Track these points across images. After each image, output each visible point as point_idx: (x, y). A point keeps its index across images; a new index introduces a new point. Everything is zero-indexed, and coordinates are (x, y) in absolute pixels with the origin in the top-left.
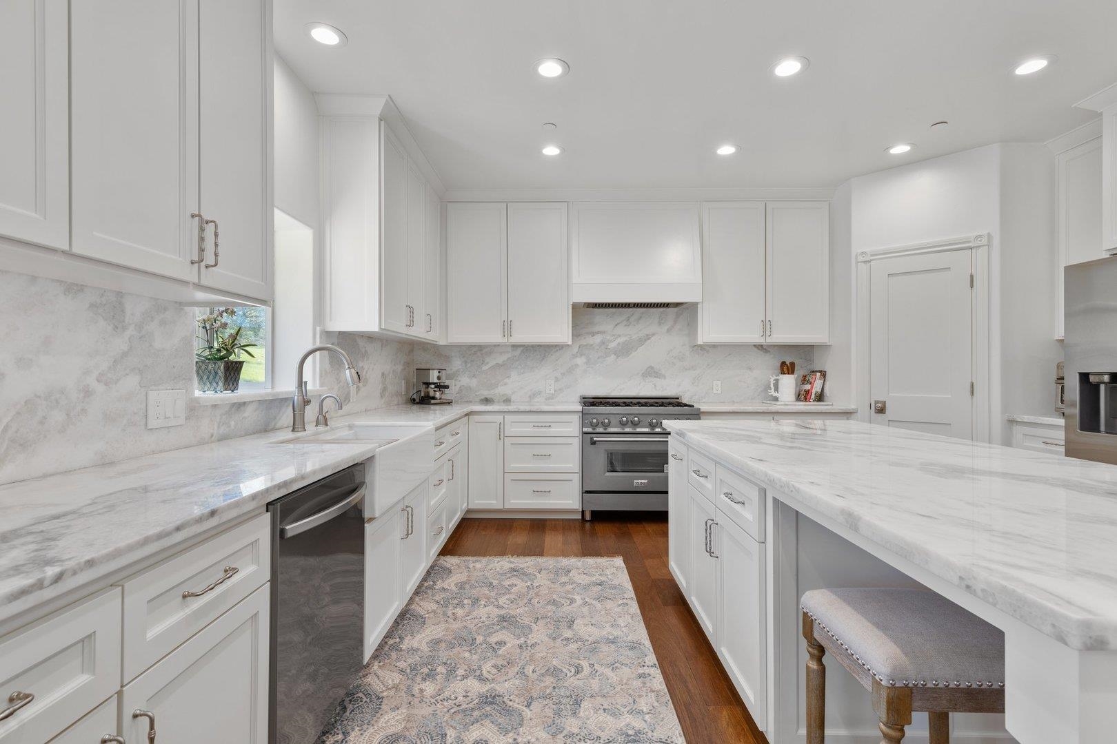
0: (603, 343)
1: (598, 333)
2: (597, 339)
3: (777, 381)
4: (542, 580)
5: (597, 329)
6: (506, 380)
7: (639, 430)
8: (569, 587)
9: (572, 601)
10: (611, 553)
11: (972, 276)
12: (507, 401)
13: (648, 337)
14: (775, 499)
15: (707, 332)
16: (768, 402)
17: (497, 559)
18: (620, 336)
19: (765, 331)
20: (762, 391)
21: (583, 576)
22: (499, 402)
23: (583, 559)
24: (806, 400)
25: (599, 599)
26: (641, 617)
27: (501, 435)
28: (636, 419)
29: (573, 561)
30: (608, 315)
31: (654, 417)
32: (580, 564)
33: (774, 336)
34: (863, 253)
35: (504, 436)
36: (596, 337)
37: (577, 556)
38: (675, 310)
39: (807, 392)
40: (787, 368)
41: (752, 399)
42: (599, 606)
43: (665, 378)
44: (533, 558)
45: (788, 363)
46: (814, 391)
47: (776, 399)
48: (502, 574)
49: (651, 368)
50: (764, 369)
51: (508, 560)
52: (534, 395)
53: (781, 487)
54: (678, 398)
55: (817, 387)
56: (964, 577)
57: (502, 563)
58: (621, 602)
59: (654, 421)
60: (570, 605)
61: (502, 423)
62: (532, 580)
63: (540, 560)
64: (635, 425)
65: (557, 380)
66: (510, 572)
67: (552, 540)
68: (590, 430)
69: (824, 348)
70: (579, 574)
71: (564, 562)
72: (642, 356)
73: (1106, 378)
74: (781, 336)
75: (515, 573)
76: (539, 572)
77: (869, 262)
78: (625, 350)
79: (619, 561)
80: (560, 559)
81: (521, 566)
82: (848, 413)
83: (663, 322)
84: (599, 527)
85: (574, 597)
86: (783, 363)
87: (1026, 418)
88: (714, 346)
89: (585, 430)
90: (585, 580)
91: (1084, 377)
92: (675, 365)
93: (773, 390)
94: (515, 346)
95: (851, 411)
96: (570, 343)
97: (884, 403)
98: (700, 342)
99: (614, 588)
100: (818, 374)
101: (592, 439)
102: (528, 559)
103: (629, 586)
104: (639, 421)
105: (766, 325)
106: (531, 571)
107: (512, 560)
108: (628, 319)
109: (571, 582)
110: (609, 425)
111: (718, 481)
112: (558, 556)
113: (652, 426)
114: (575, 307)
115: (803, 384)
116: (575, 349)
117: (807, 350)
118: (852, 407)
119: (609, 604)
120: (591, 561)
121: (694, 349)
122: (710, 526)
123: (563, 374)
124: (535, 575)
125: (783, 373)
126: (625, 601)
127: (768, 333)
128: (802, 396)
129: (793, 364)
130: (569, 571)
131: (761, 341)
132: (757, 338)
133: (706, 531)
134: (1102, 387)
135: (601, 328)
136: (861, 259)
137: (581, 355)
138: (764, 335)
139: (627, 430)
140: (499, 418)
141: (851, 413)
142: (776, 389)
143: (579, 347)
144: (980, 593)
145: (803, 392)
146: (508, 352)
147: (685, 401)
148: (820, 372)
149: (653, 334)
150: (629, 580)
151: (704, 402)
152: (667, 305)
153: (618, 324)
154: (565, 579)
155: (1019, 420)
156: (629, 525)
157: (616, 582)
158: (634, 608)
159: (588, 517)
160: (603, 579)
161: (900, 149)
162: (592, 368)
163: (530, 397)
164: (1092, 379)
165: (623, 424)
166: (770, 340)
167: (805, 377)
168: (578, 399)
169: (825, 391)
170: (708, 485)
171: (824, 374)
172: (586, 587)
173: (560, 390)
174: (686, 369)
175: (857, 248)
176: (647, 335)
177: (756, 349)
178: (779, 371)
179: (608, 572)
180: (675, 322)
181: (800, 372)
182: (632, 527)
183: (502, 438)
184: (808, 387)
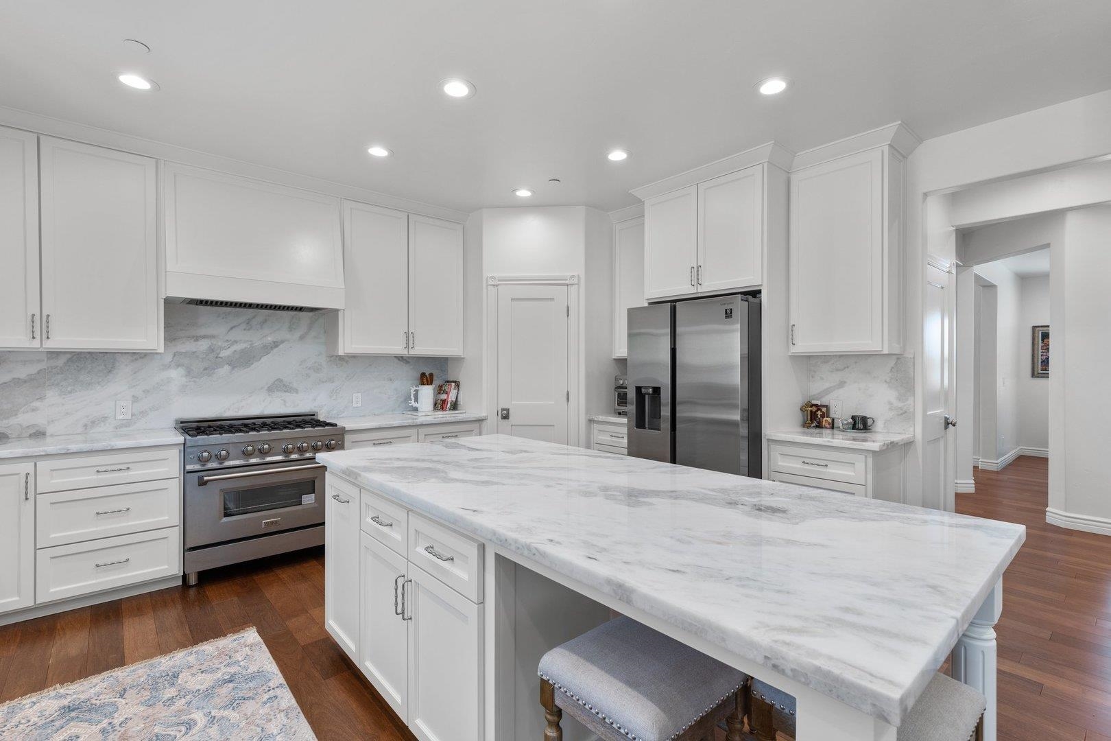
0: (211, 350)
1: (204, 337)
2: (203, 345)
3: (417, 391)
4: (129, 708)
5: (202, 332)
6: (37, 404)
7: (269, 459)
8: (180, 703)
9: (190, 725)
10: (236, 626)
11: (568, 307)
12: (39, 434)
13: (276, 345)
14: (498, 556)
15: (349, 343)
16: (409, 413)
17: (27, 701)
18: (236, 342)
19: (408, 344)
20: (402, 402)
21: (200, 677)
22: (19, 438)
23: (195, 649)
24: (442, 409)
25: (232, 704)
26: (299, 710)
27: (29, 491)
28: (266, 446)
29: (180, 657)
30: (219, 316)
31: (290, 441)
32: (192, 659)
33: (416, 348)
34: (492, 277)
35: (36, 494)
36: (200, 343)
37: (183, 646)
38: (311, 314)
39: (444, 401)
40: (426, 379)
41: (392, 411)
42: (233, 715)
43: (297, 392)
44: (105, 674)
45: (427, 374)
46: (449, 400)
47: (416, 409)
48: (43, 727)
49: (280, 380)
50: (404, 381)
51: (53, 694)
52: (93, 422)
53: (518, 548)
54: (314, 415)
55: (452, 397)
56: (769, 656)
57: (43, 704)
58: (266, 697)
59: (290, 446)
60: (186, 733)
61: (32, 473)
62: (110, 715)
63: (119, 673)
64: (263, 453)
65: (135, 399)
66: (62, 716)
67: (134, 630)
68: (197, 467)
69: (458, 360)
70: (194, 675)
71: (164, 663)
72: (267, 367)
73: (650, 391)
74: (424, 348)
75: (73, 714)
76: (122, 696)
77: (497, 286)
78: (245, 359)
79: (251, 635)
80: (156, 660)
81: (83, 697)
82: (480, 420)
83: (294, 327)
84: (211, 591)
85: (192, 716)
86: (423, 375)
87: (601, 418)
88: (354, 357)
89: (189, 468)
90: (207, 680)
91: (639, 389)
92: (309, 377)
93: (413, 400)
94: (53, 354)
95: (483, 418)
96: (161, 350)
97: (508, 410)
98: (341, 353)
99: (253, 678)
100: (453, 384)
101: (200, 479)
102: (95, 679)
103: (272, 667)
104: (270, 449)
105: (409, 337)
106: (105, 698)
107: (62, 691)
108: (248, 322)
109: (183, 693)
110: (226, 458)
111: (412, 531)
112: (152, 656)
113: (286, 452)
114: (169, 303)
115: (439, 393)
116: (169, 358)
117: (442, 362)
118: (483, 414)
119: (249, 707)
120: (209, 648)
121: (332, 359)
122: (403, 586)
123: (146, 392)
124: (113, 704)
125: (423, 384)
126: (272, 693)
127: (411, 345)
128: (439, 405)
129: (431, 375)
130: (176, 676)
131: (404, 352)
132: (399, 349)
133: (396, 590)
134: (647, 396)
135: (209, 331)
136: (490, 282)
137: (178, 366)
138: (407, 347)
139: (253, 461)
140: (28, 467)
141: (483, 420)
142: (416, 400)
143: (175, 355)
144: (789, 673)
145: (439, 402)
146: (39, 361)
147: (321, 418)
148: (455, 382)
149: (282, 342)
150: (271, 658)
151: (343, 417)
152: (301, 309)
153: (234, 327)
154: (170, 692)
155: (596, 419)
156: (255, 578)
157: (253, 669)
158: (287, 699)
159: (193, 580)
160: (232, 670)
161: (524, 193)
162: (195, 382)
163: (86, 426)
164: (643, 391)
165: (247, 455)
166: (413, 352)
167: (440, 387)
168: (172, 424)
169: (459, 400)
170: (396, 535)
171: (458, 384)
172: (208, 694)
173: (141, 412)
174: (323, 382)
175: (487, 273)
176: (274, 342)
177: (396, 361)
178: (419, 381)
179: (238, 657)
180: (310, 327)
181: (437, 382)
182: (260, 578)
183: (31, 495)
184: (444, 396)
